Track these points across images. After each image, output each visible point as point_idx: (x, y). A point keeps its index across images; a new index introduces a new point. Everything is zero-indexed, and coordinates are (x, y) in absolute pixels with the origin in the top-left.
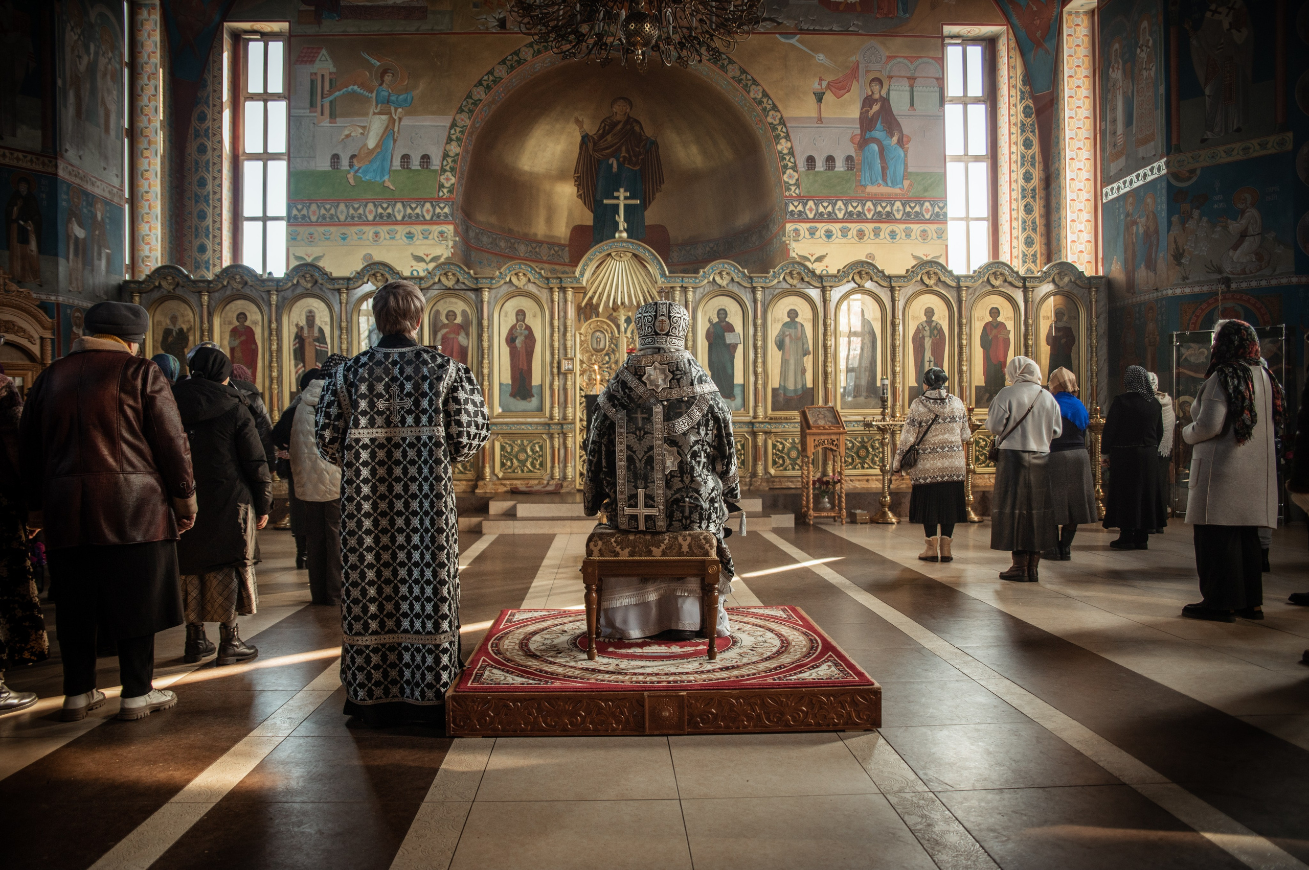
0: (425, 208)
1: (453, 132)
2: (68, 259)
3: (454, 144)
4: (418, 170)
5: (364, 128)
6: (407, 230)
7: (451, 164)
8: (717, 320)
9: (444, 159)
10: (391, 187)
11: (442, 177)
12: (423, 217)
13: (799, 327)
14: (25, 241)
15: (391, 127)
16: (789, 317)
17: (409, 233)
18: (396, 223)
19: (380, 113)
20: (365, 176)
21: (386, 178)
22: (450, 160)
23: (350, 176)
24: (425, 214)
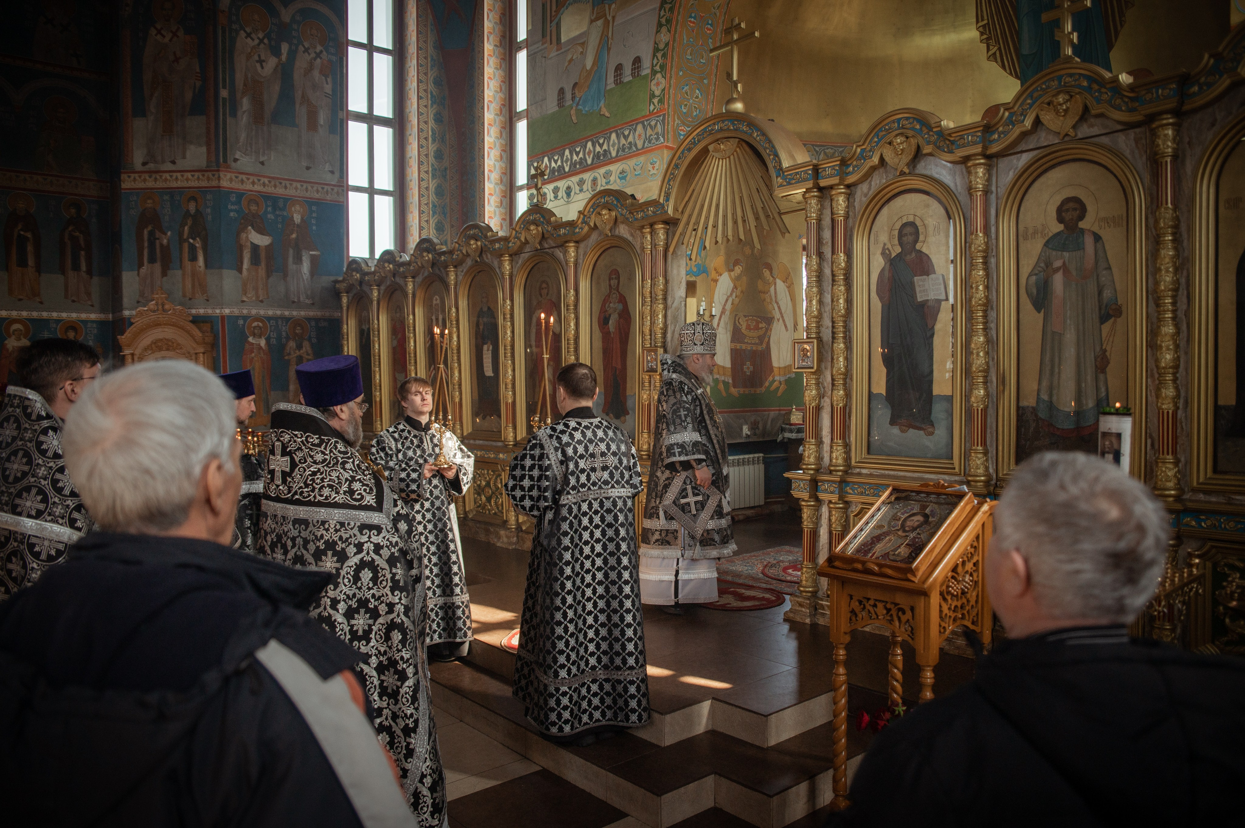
0: (637, 133)
1: (662, 13)
2: (240, 270)
3: (664, 29)
4: (630, 82)
5: (583, 44)
6: (621, 169)
7: (661, 61)
8: (898, 250)
9: (654, 56)
10: (607, 114)
11: (654, 82)
12: (636, 145)
13: (1089, 241)
14: (194, 259)
15: (605, 33)
16: (1060, 220)
17: (623, 172)
18: (612, 161)
19: (597, 19)
20: (584, 107)
21: (602, 103)
22: (659, 55)
23: (573, 112)
24: (638, 142)
